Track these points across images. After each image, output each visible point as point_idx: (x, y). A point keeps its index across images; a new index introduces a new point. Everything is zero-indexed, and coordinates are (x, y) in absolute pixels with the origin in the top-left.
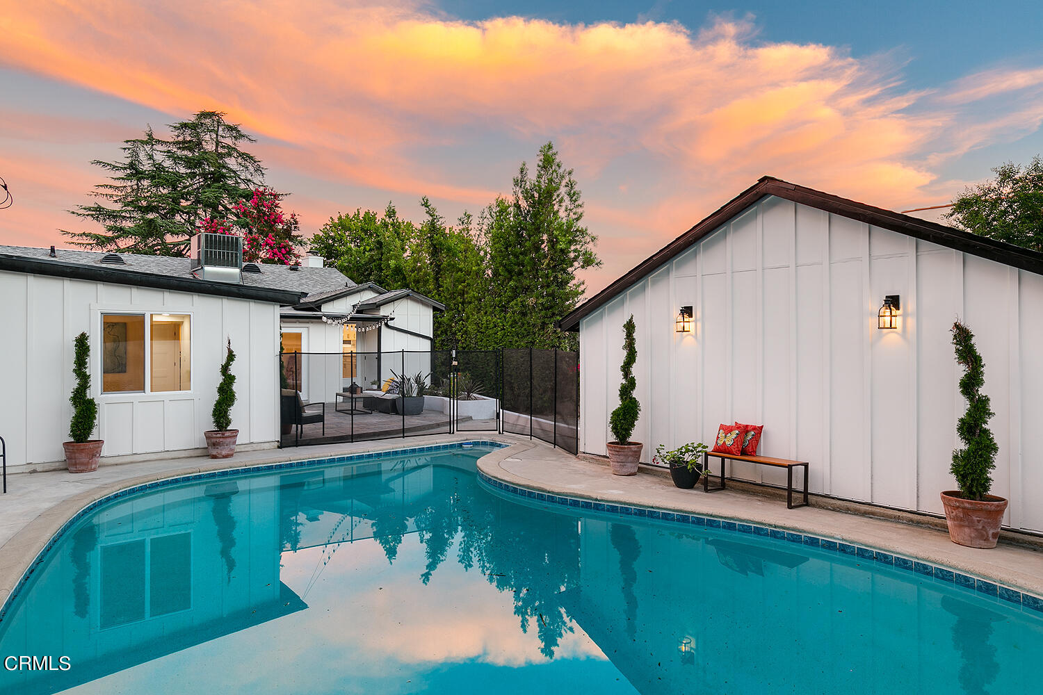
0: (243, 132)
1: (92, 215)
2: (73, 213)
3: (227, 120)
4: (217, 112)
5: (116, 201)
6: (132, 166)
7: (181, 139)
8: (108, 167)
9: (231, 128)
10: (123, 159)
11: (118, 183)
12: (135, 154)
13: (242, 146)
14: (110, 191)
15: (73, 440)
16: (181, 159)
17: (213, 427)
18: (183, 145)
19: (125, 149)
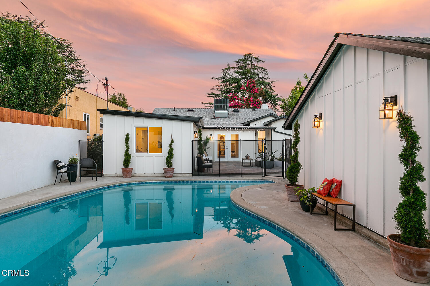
0: (260, 59)
1: (213, 96)
2: (207, 96)
3: (255, 56)
4: (251, 53)
5: (219, 91)
6: (223, 78)
7: (239, 66)
8: (217, 79)
9: (256, 59)
10: (221, 75)
11: (221, 84)
12: (225, 74)
13: (261, 64)
14: (217, 88)
15: (124, 167)
16: (240, 73)
17: (166, 166)
18: (240, 68)
19: (222, 72)
